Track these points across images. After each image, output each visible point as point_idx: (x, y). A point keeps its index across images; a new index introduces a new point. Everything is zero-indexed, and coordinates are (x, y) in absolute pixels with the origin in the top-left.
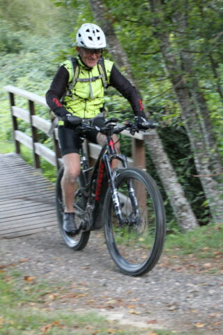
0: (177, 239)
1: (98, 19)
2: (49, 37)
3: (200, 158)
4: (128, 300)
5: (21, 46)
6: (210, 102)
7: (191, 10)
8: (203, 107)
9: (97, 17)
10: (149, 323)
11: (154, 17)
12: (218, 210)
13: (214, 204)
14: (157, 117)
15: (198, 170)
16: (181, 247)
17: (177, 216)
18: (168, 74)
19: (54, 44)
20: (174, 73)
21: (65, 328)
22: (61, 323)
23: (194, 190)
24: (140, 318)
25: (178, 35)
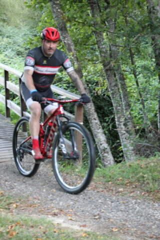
0: (101, 171)
1: (56, 19)
2: (20, 28)
3: (119, 118)
4: (67, 211)
6: (128, 80)
7: (119, 18)
8: (123, 83)
9: (55, 17)
10: (81, 226)
11: (95, 20)
12: (128, 153)
13: (126, 149)
14: (91, 88)
15: (117, 126)
16: (104, 177)
17: (101, 155)
18: (100, 60)
19: (23, 33)
20: (105, 59)
21: (24, 227)
22: (21, 224)
23: (113, 139)
24: (75, 223)
25: (109, 34)
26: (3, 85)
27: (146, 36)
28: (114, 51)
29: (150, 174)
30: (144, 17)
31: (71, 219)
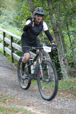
1: (30, 7)
2: (11, 11)
3: (61, 57)
5: (1, 13)
6: (65, 38)
7: (61, 7)
8: (63, 39)
9: (29, 6)
10: (41, 112)
11: (49, 8)
12: (65, 75)
13: (64, 73)
14: (47, 41)
15: (59, 61)
16: (53, 87)
17: (51, 76)
18: (52, 28)
19: (13, 13)
20: (54, 27)
21: (12, 112)
22: (11, 110)
23: (57, 67)
24: (38, 110)
25: (56, 15)
26: (2, 39)
27: (75, 16)
28: (59, 23)
30: (74, 6)
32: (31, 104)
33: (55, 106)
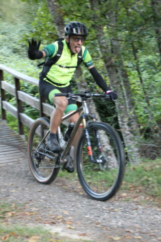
0: (103, 175)
1: (52, 13)
2: (16, 24)
3: (122, 118)
6: (131, 78)
7: (120, 10)
8: (126, 80)
9: (52, 11)
10: (80, 235)
11: (93, 13)
12: (133, 155)
13: (130, 150)
14: (92, 86)
15: (120, 126)
16: (106, 181)
18: (101, 56)
19: (19, 29)
20: (106, 55)
21: (19, 237)
22: (16, 234)
24: (74, 231)
25: (110, 28)
27: (149, 29)
28: (115, 46)
29: (155, 177)
30: (147, 9)
31: (70, 228)
32: (59, 219)
33: (109, 221)
